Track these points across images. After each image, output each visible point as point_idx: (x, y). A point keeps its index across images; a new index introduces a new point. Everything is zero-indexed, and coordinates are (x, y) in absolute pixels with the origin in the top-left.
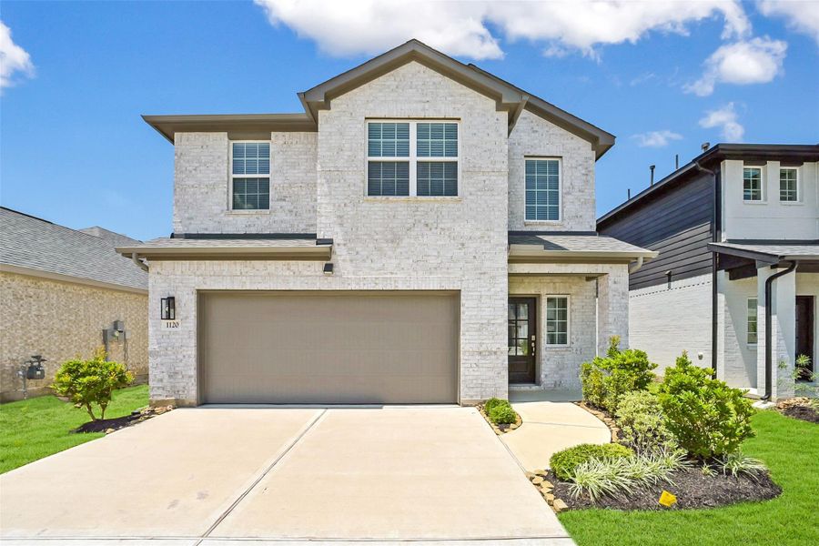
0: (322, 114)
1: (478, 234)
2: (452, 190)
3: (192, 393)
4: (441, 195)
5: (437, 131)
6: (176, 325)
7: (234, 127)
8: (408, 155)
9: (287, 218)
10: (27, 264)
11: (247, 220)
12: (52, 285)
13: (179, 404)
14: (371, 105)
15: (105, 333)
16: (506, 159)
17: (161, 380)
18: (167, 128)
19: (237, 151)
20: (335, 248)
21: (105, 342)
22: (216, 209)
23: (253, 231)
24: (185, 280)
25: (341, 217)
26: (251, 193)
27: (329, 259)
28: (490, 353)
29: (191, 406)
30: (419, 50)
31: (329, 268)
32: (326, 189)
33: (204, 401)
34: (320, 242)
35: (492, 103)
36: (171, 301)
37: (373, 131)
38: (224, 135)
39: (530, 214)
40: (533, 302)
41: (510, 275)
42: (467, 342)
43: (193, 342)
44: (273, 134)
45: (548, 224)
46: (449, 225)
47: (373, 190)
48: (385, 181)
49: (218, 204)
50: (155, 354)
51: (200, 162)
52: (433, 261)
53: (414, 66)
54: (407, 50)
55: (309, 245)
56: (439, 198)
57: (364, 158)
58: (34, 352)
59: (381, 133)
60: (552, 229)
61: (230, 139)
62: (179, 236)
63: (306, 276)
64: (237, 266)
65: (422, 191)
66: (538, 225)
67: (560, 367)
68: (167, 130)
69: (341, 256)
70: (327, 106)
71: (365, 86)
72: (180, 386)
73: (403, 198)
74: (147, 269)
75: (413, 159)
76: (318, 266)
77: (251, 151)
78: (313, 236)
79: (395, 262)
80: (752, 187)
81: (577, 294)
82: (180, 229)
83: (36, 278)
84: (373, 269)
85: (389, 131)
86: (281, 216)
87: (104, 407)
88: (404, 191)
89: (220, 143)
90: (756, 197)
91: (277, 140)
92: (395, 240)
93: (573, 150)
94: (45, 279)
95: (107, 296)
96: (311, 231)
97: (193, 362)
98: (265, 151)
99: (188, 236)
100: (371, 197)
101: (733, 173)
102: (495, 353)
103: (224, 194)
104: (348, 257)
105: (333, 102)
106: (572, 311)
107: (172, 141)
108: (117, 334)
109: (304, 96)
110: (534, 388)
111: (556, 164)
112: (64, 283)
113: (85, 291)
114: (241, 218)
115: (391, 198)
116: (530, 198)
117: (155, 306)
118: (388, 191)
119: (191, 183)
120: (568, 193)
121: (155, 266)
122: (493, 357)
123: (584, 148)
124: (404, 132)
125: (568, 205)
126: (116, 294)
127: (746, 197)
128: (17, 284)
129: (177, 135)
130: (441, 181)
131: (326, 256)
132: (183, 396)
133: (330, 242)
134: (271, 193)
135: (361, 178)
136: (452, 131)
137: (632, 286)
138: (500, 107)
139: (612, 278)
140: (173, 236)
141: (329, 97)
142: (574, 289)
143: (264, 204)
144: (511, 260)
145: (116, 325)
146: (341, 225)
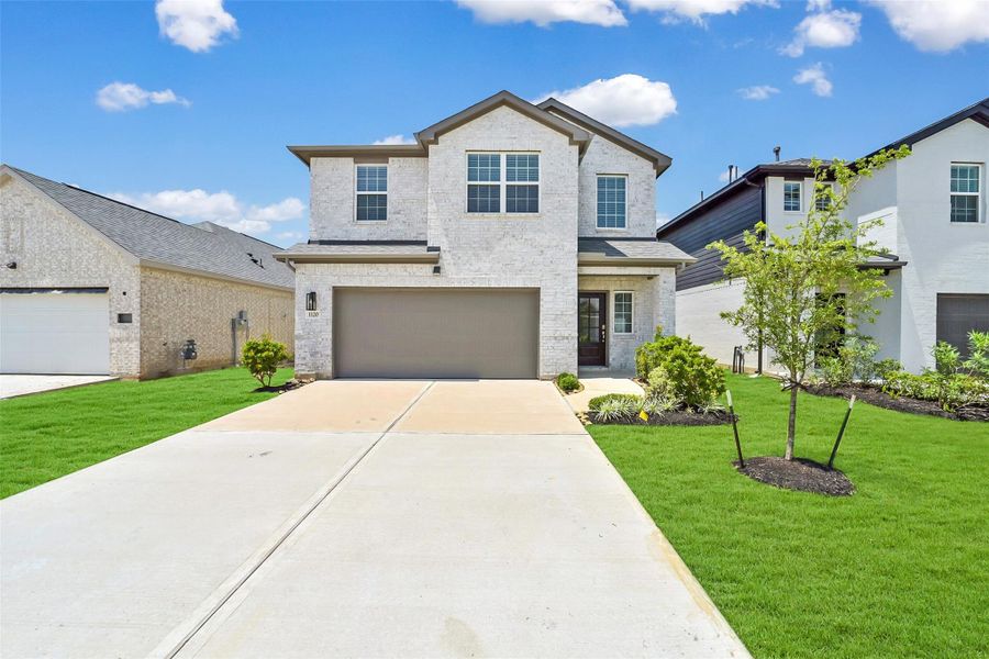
0: (432, 148)
1: (554, 243)
2: (534, 208)
3: (328, 368)
4: (525, 212)
5: (522, 161)
6: (316, 315)
7: (359, 154)
8: (499, 180)
9: (402, 228)
10: (184, 263)
11: (368, 229)
12: (198, 280)
13: (319, 377)
14: (470, 141)
15: (233, 321)
16: (576, 184)
17: (304, 358)
18: (304, 155)
19: (361, 172)
20: (443, 255)
21: (233, 329)
22: (344, 220)
23: (374, 238)
24: (323, 279)
25: (445, 230)
26: (371, 207)
27: (437, 262)
28: (564, 338)
29: (328, 379)
30: (508, 98)
31: (437, 270)
32: (434, 207)
33: (337, 375)
34: (430, 249)
35: (567, 139)
36: (312, 296)
37: (472, 160)
38: (351, 160)
39: (601, 223)
40: (603, 296)
41: (579, 275)
42: (546, 328)
43: (330, 328)
44: (390, 159)
45: (616, 232)
46: (531, 236)
47: (472, 208)
48: (481, 200)
49: (345, 216)
50: (300, 337)
51: (330, 182)
52: (518, 265)
53: (504, 109)
54: (500, 98)
55: (420, 251)
56: (523, 214)
57: (464, 183)
58: (187, 338)
59: (479, 164)
60: (619, 236)
61: (355, 162)
62: (314, 242)
63: (420, 277)
64: (365, 268)
65: (510, 209)
66: (606, 232)
67: (626, 352)
68: (304, 156)
69: (446, 261)
70: (435, 142)
71: (466, 125)
72: (319, 363)
73: (496, 214)
74: (294, 270)
75: (503, 183)
76: (429, 268)
77: (372, 172)
78: (424, 243)
79: (488, 265)
80: (792, 197)
81: (640, 290)
82: (315, 237)
83: (188, 274)
84: (471, 271)
85: (484, 161)
86: (397, 226)
87: (270, 376)
88: (496, 209)
89: (348, 167)
90: (796, 208)
91: (393, 165)
92: (489, 248)
93: (636, 169)
94: (194, 276)
95: (235, 289)
96: (422, 238)
97: (329, 343)
98: (383, 172)
99: (322, 243)
100: (470, 214)
101: (775, 187)
102: (567, 338)
103: (350, 207)
104: (452, 261)
105: (440, 138)
106: (636, 304)
107: (309, 164)
108: (243, 322)
109: (418, 135)
110: (604, 369)
111: (624, 180)
112: (206, 278)
113: (220, 285)
114: (364, 228)
115: (486, 214)
116: (601, 209)
117: (301, 300)
118: (484, 209)
119: (324, 198)
120: (633, 206)
121: (301, 268)
122: (566, 341)
123: (647, 167)
124: (496, 161)
125: (632, 215)
126: (242, 287)
127: (787, 208)
128: (177, 280)
129: (312, 159)
130: (526, 201)
131: (434, 261)
132: (321, 372)
133: (438, 249)
134: (388, 207)
135: (462, 199)
136: (534, 161)
137: (679, 288)
138: (572, 142)
139: (661, 279)
140: (309, 242)
141: (437, 135)
142: (637, 287)
143: (383, 216)
144: (580, 264)
145: (241, 314)
146: (447, 236)
